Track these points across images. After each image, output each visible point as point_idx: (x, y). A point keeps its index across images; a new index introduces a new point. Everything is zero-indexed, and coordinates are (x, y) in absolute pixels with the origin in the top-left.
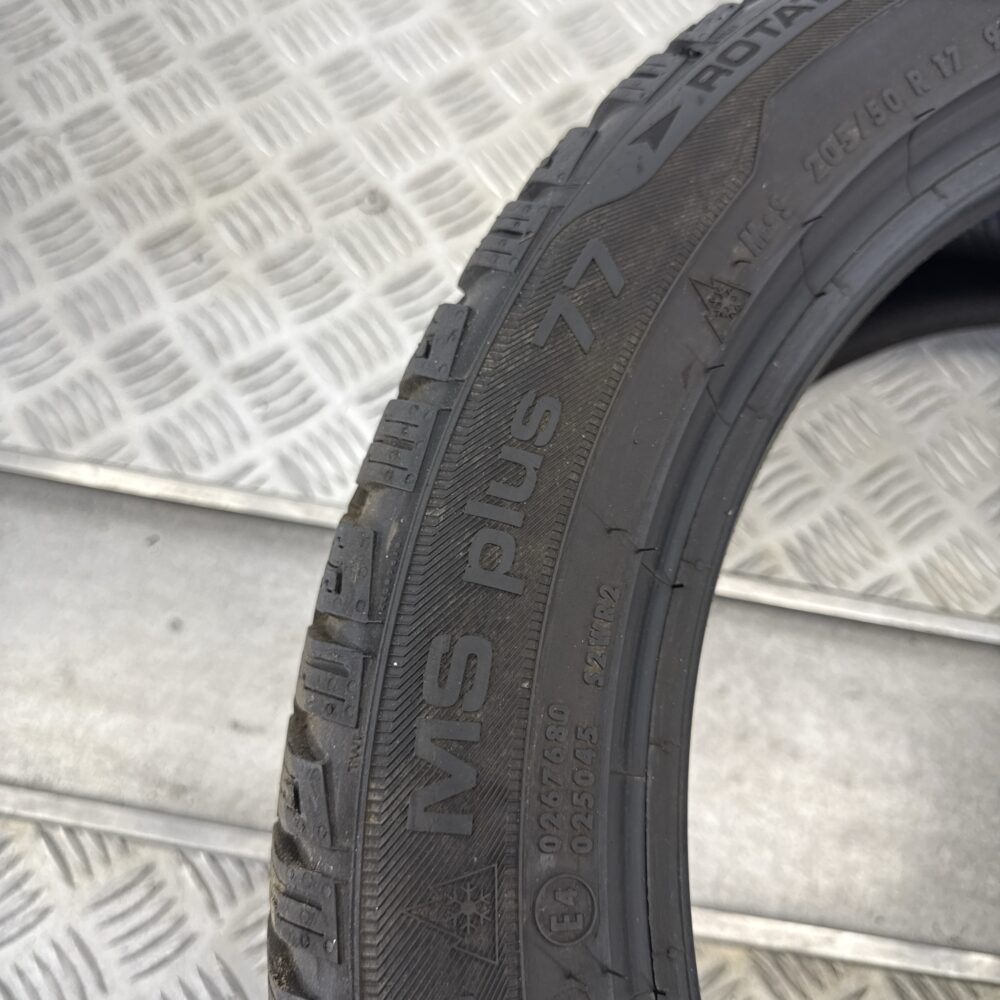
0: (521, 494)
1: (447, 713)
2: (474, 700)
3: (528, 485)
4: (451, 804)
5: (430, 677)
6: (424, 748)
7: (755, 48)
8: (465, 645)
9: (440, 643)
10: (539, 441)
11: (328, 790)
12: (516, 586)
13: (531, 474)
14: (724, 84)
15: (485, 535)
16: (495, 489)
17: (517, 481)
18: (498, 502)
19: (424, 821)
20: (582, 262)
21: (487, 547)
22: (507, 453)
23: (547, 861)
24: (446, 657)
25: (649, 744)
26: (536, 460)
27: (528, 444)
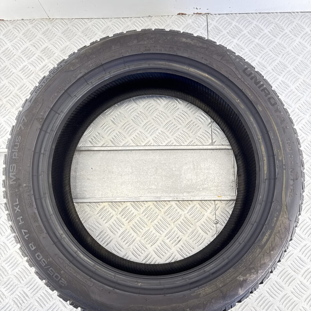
0: (18, 148)
1: (12, 172)
2: (15, 171)
3: (18, 147)
4: (14, 181)
5: (10, 169)
6: (11, 176)
7: (42, 85)
8: (13, 165)
9: (11, 165)
10: (19, 141)
11: (4, 182)
12: (18, 158)
13: (19, 145)
14: (38, 92)
15: (14, 153)
16: (15, 148)
17: (17, 146)
18: (15, 149)
19: (11, 183)
20: (23, 119)
21: (14, 154)
22: (16, 143)
23: (25, 185)
24: (12, 167)
25: (42, 172)
26: (19, 144)
27: (18, 142)
